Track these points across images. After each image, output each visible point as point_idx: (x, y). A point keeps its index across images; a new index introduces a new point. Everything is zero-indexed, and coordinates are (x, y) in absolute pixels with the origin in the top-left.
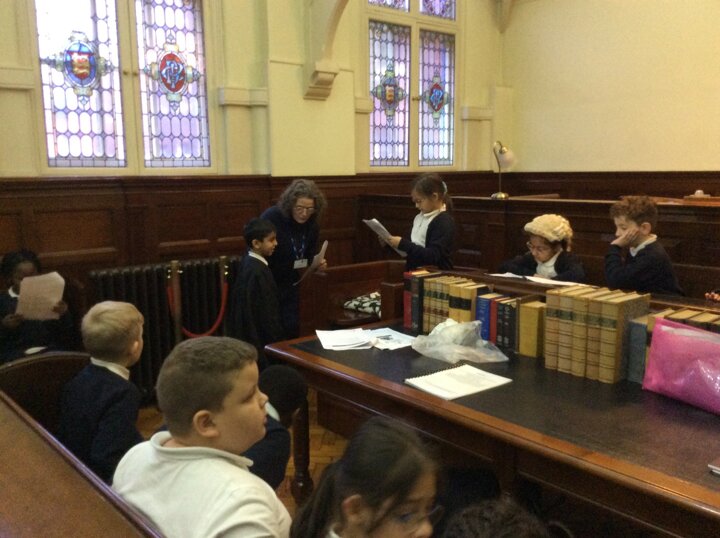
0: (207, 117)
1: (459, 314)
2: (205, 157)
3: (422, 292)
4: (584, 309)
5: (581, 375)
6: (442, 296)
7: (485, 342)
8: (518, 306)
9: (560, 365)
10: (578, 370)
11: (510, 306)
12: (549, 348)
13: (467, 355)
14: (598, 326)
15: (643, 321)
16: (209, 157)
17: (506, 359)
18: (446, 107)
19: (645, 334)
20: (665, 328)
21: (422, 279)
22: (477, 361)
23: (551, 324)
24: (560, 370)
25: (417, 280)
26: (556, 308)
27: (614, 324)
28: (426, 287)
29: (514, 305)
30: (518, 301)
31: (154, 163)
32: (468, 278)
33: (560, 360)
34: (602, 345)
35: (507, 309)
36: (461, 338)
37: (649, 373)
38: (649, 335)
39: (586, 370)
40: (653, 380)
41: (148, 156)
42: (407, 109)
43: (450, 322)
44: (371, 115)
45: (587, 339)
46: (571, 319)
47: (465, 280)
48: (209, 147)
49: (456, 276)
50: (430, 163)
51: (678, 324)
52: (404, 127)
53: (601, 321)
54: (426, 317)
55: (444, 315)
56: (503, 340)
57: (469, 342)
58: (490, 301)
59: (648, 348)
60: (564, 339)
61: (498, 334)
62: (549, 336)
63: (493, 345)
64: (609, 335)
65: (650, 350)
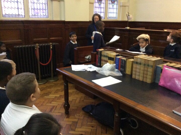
0: (47, 4)
1: (111, 62)
2: (47, 15)
3: (101, 55)
4: (144, 62)
5: (142, 80)
6: (106, 56)
7: (117, 70)
8: (126, 60)
9: (136, 77)
10: (141, 79)
11: (124, 60)
12: (134, 72)
13: (111, 74)
14: (147, 67)
15: (160, 66)
16: (48, 15)
17: (122, 75)
18: (116, 2)
19: (160, 70)
20: (166, 68)
21: (101, 52)
22: (113, 75)
23: (135, 66)
24: (136, 79)
25: (100, 52)
26: (136, 61)
27: (152, 66)
28: (102, 54)
29: (125, 60)
30: (127, 59)
31: (32, 17)
32: (114, 51)
33: (137, 76)
34: (148, 72)
35: (124, 61)
36: (110, 69)
37: (161, 81)
38: (162, 70)
39: (143, 79)
40: (161, 83)
41: (31, 15)
42: (105, 3)
43: (108, 64)
44: (94, 4)
45: (144, 70)
46: (140, 65)
47: (113, 52)
48: (48, 12)
49: (111, 51)
50: (111, 18)
51: (170, 67)
52: (104, 8)
53: (148, 65)
54: (102, 62)
55: (106, 62)
56: (122, 69)
57: (112, 70)
58: (119, 58)
59: (161, 74)
60: (138, 70)
61: (121, 68)
62: (134, 69)
63: (119, 71)
64: (150, 70)
65: (162, 74)
